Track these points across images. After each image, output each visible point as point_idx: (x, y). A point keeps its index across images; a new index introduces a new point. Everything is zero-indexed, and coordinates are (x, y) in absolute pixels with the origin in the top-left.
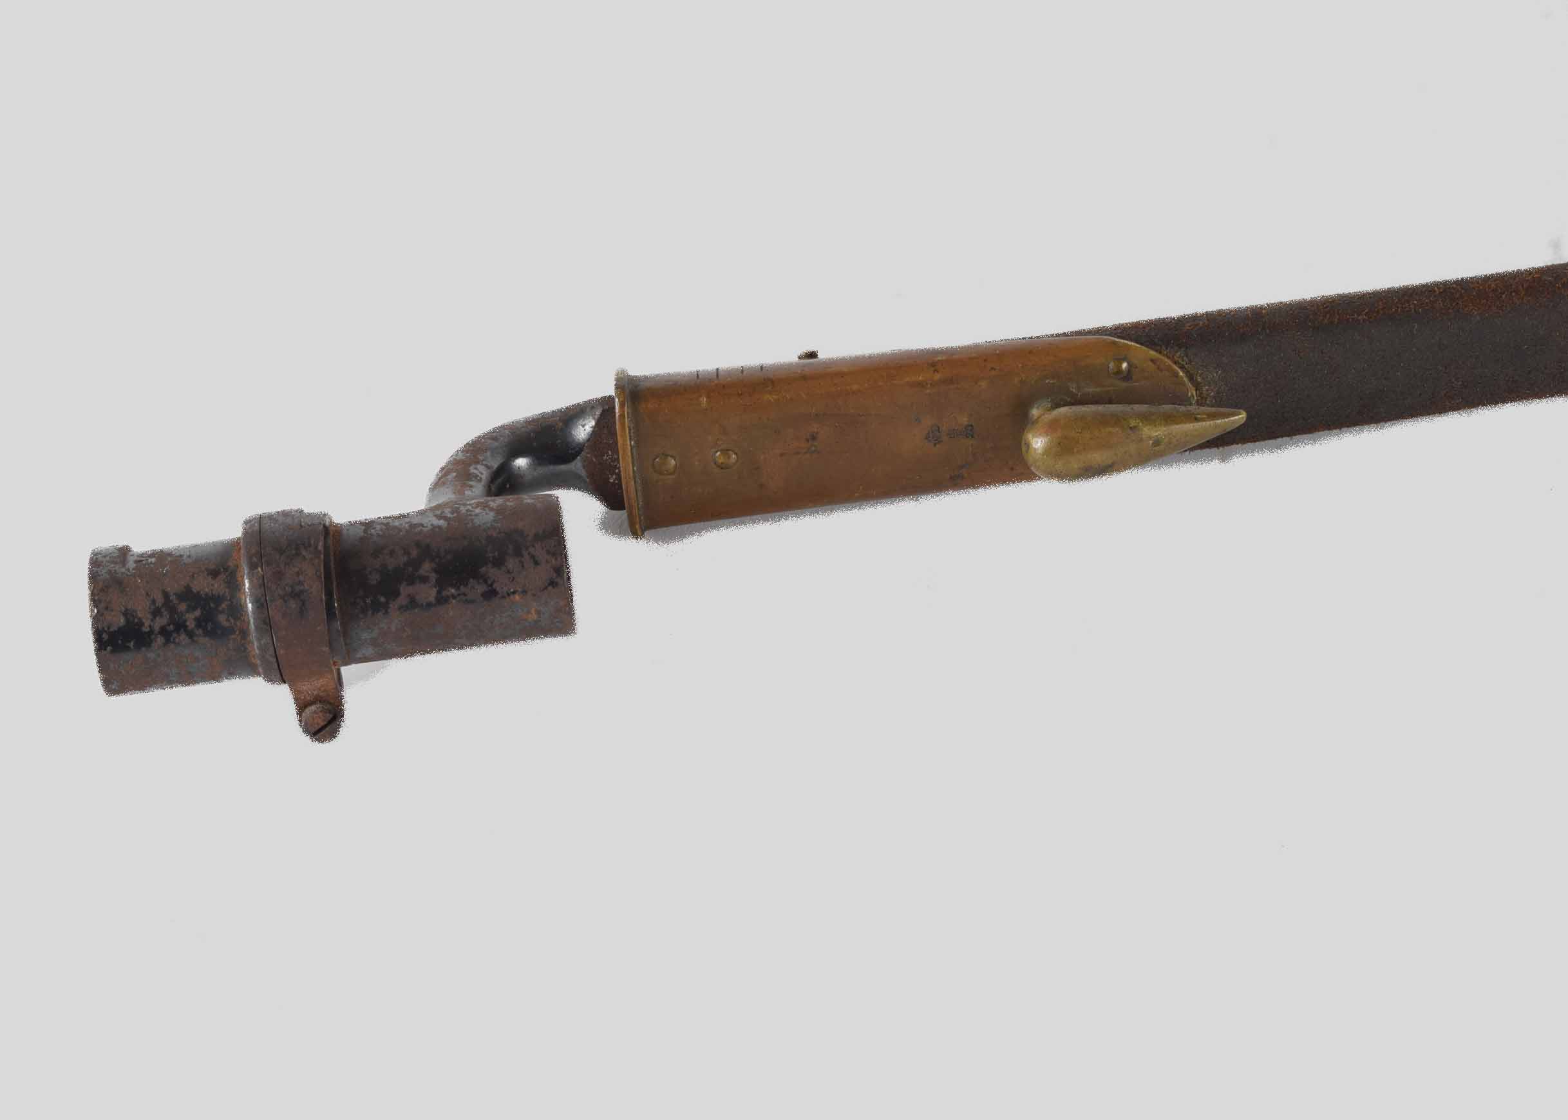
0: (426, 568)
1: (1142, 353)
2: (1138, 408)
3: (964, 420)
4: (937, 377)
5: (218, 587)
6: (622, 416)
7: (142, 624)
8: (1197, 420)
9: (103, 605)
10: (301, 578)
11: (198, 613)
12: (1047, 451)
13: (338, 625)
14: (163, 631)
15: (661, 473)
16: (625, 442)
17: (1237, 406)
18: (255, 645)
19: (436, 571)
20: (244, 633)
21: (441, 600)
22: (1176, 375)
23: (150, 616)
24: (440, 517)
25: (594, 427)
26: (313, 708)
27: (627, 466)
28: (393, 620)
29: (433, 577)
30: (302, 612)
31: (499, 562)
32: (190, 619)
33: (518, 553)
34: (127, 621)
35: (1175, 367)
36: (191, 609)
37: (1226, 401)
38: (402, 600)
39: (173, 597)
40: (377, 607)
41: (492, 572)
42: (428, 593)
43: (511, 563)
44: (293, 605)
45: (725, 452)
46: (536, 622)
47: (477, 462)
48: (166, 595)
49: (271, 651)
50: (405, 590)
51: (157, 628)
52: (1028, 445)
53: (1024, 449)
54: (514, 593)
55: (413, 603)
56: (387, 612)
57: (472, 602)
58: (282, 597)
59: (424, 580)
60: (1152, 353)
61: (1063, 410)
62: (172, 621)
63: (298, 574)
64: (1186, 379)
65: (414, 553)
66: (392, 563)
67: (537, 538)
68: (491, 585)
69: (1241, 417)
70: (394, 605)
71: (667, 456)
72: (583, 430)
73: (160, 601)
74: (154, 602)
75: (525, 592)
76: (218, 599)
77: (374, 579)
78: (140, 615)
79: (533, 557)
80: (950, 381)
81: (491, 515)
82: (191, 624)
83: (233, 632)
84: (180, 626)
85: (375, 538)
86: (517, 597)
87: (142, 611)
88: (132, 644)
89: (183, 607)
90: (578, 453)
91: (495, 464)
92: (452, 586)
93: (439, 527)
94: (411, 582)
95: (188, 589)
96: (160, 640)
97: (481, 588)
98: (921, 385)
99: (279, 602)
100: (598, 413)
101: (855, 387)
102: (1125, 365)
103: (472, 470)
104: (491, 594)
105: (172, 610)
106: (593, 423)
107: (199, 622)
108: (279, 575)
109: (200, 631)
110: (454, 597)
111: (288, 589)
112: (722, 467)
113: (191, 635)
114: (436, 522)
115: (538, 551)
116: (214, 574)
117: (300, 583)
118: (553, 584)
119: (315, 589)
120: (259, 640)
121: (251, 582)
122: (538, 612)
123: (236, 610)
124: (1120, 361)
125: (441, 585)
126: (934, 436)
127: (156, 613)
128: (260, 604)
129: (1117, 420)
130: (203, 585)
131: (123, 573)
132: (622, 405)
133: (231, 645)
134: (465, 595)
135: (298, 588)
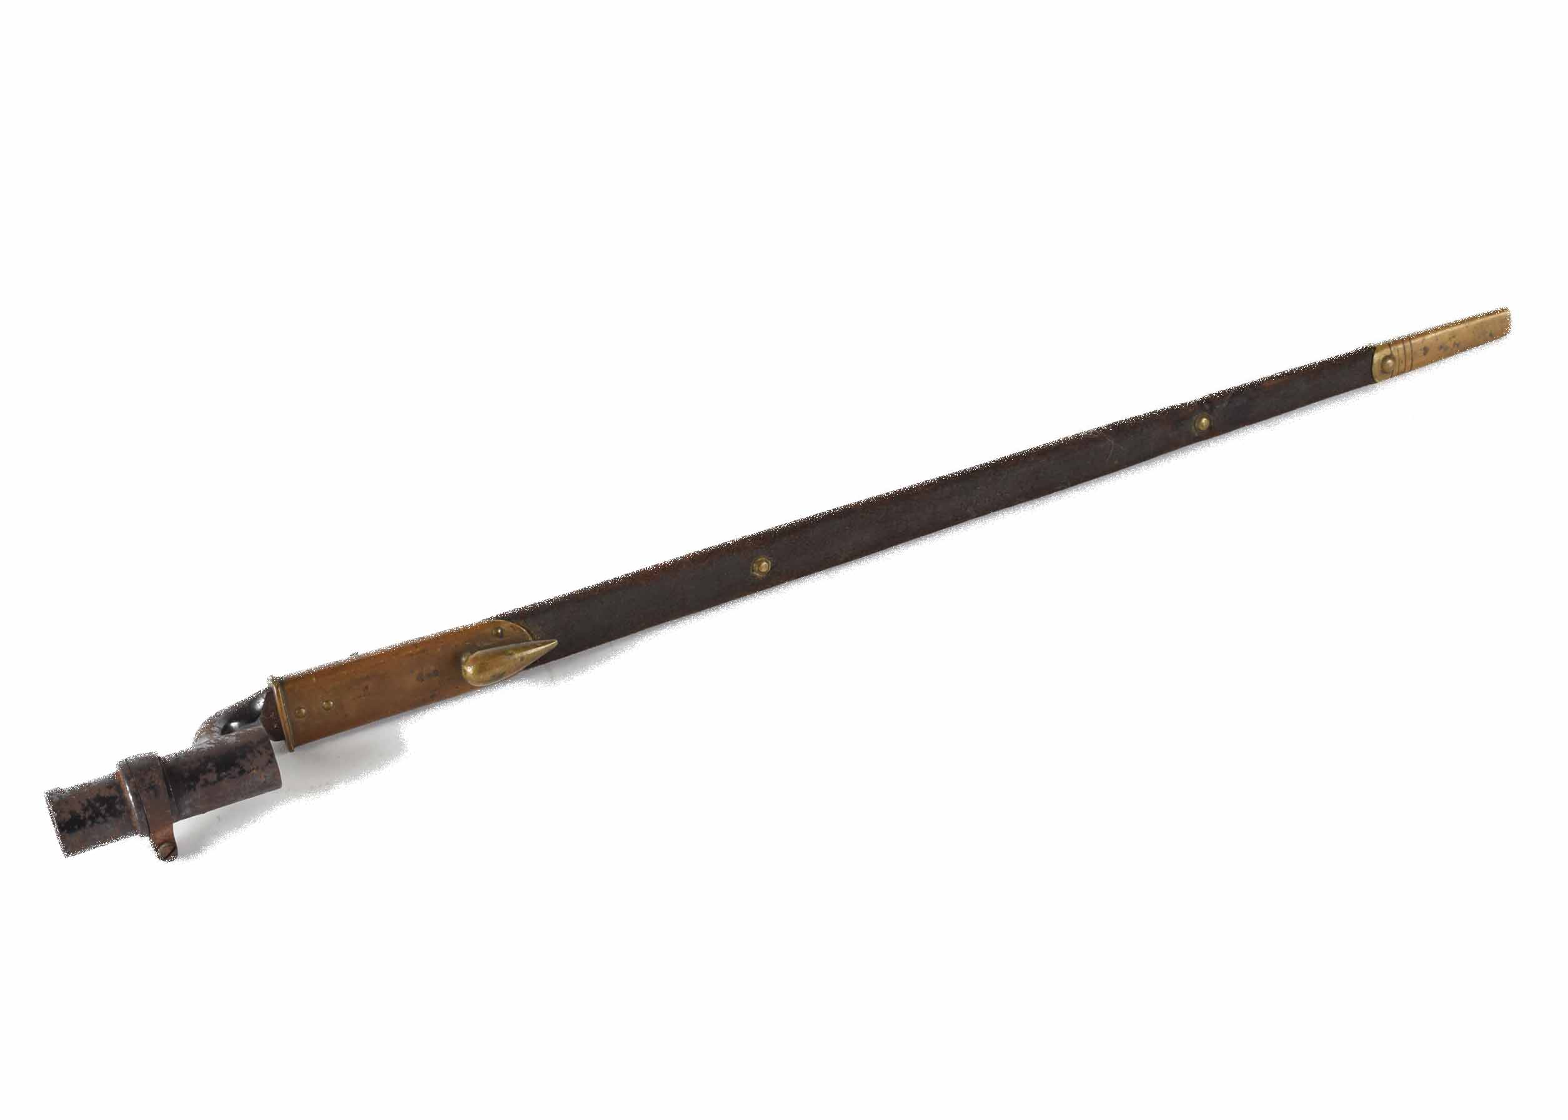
0: (210, 765)
1: (507, 625)
2: (511, 646)
3: (432, 668)
4: (418, 649)
5: (113, 792)
6: (278, 692)
7: (80, 816)
8: (538, 647)
9: (59, 811)
10: (153, 779)
11: (105, 806)
12: (474, 671)
13: (174, 800)
14: (91, 818)
15: (299, 717)
16: (280, 704)
17: (553, 638)
18: (135, 816)
19: (214, 766)
20: (129, 812)
21: (220, 779)
22: (523, 631)
23: (82, 812)
24: (210, 743)
25: (264, 702)
26: (163, 846)
27: (284, 717)
28: (198, 793)
29: (214, 769)
30: (156, 795)
31: (244, 757)
32: (103, 810)
33: (251, 751)
34: (72, 816)
35: (522, 628)
36: (102, 805)
37: (546, 637)
38: (201, 782)
39: (93, 802)
40: (190, 788)
41: (242, 762)
42: (212, 777)
43: (249, 756)
44: (152, 792)
45: (327, 702)
46: (265, 782)
47: (214, 726)
48: (88, 800)
49: (144, 817)
50: (202, 777)
51: (87, 816)
52: (465, 671)
53: (463, 673)
54: (253, 769)
55: (207, 783)
56: (195, 789)
57: (234, 777)
58: (146, 790)
59: (210, 771)
60: (511, 623)
61: (478, 653)
62: (94, 812)
63: (151, 778)
64: (527, 633)
65: (203, 760)
66: (193, 766)
67: (259, 743)
68: (242, 767)
69: (555, 643)
70: (198, 786)
71: (301, 708)
72: (260, 704)
73: (86, 803)
74: (83, 805)
75: (257, 768)
76: (115, 798)
77: (186, 775)
78: (78, 812)
79: (259, 752)
80: (423, 651)
81: (234, 738)
82: (103, 812)
83: (124, 812)
84: (98, 814)
85: (183, 758)
86: (254, 771)
87: (78, 809)
88: (76, 827)
89: (98, 805)
90: (258, 716)
91: (222, 726)
92: (224, 771)
93: (211, 747)
94: (204, 773)
95: (98, 795)
96: (90, 822)
97: (237, 770)
98: (412, 655)
99: (145, 792)
100: (265, 695)
101: (382, 661)
102: (499, 631)
103: (212, 729)
104: (242, 772)
105: (93, 807)
106: (263, 700)
107: (107, 810)
108: (142, 780)
109: (107, 815)
110: (226, 776)
111: (148, 786)
112: (328, 709)
113: (104, 817)
114: (208, 746)
115: (261, 749)
116: (110, 787)
117: (153, 782)
118: (270, 762)
119: (160, 783)
120: (137, 812)
121: (129, 786)
122: (265, 777)
123: (124, 801)
124: (497, 629)
125: (218, 771)
126: (420, 678)
127: (85, 810)
128: (135, 795)
129: (504, 653)
130: (105, 793)
131: (65, 796)
132: (277, 688)
133: (123, 818)
134: (230, 774)
135: (153, 784)
